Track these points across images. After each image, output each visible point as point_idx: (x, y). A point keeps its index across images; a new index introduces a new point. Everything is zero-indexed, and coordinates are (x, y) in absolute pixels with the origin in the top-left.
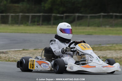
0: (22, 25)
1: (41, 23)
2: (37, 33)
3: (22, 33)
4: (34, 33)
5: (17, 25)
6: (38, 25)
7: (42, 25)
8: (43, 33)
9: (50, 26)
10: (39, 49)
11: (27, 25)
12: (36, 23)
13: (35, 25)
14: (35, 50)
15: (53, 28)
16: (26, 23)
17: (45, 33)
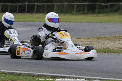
0: (68, 14)
1: (86, 11)
2: (81, 22)
3: (67, 22)
4: (78, 22)
5: (63, 15)
6: (83, 14)
7: (87, 13)
8: (87, 22)
9: (95, 15)
10: (82, 38)
11: (73, 14)
12: (81, 12)
13: (80, 14)
14: (77, 39)
15: (98, 16)
16: (71, 12)
17: (89, 22)
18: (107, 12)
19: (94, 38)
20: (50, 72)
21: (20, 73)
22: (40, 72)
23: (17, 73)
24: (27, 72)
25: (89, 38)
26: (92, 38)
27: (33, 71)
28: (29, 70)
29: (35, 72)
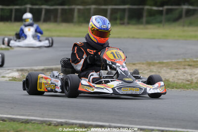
1: (126, 20)
6: (122, 24)
9: (141, 26)
12: (118, 21)
13: (116, 24)
15: (147, 29)
18: (160, 22)
19: (143, 64)
20: (76, 119)
21: (28, 120)
22: (60, 118)
23: (22, 119)
24: (39, 117)
25: (134, 64)
26: (139, 64)
27: (48, 116)
28: (43, 114)
29: (52, 118)
